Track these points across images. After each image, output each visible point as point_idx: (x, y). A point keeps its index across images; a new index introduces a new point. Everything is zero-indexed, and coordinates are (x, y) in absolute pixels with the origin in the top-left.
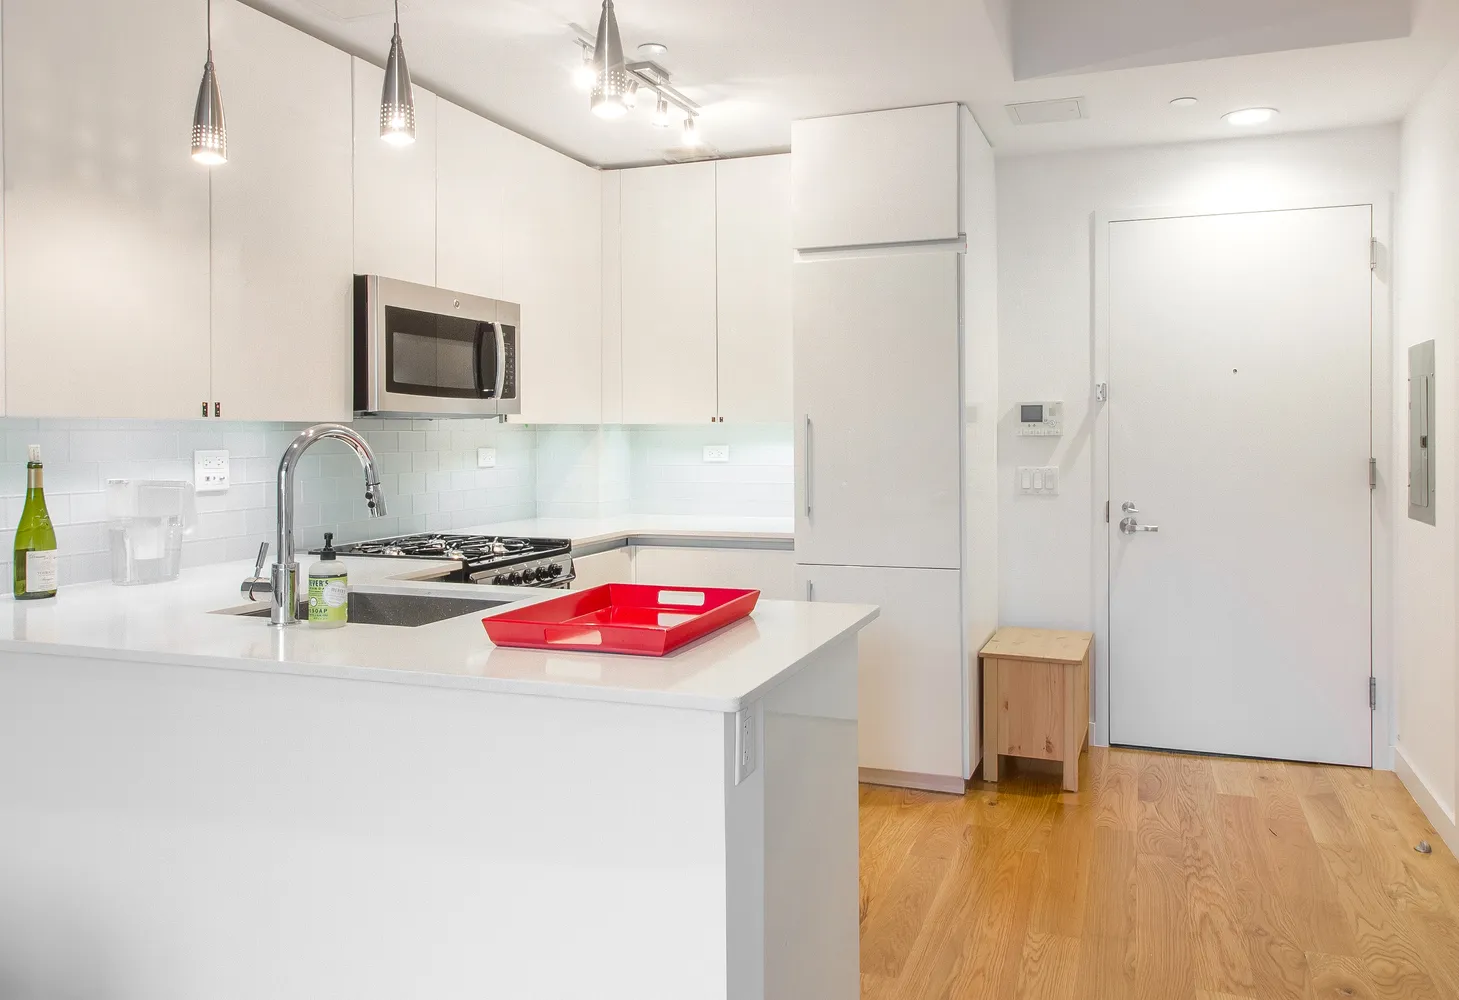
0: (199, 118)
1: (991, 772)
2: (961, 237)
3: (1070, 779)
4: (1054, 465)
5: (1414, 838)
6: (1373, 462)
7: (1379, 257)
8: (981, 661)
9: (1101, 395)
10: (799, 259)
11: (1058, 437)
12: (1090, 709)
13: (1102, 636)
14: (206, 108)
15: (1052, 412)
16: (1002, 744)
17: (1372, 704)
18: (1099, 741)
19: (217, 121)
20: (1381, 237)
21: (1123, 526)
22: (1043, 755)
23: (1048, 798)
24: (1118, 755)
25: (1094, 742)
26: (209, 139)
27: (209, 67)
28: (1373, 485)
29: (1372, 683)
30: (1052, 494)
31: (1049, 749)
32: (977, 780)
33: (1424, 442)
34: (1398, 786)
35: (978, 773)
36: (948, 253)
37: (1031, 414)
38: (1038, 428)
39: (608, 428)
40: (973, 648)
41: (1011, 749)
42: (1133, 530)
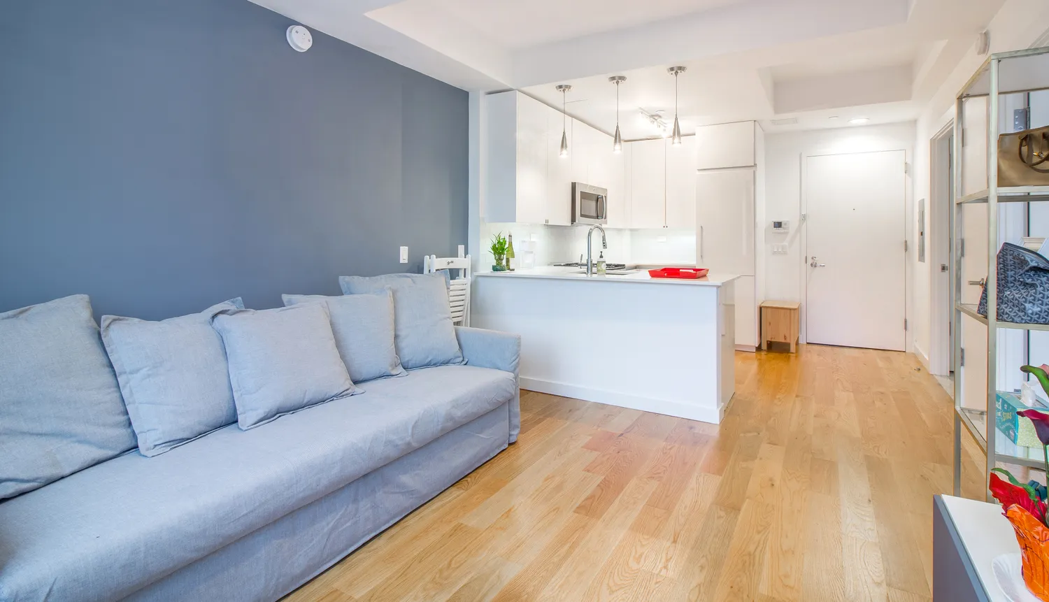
0: (562, 146)
1: (764, 347)
2: (755, 165)
3: (793, 348)
4: (786, 243)
5: (915, 366)
6: (906, 242)
7: (908, 169)
8: (761, 308)
9: (804, 218)
10: (698, 173)
11: (787, 233)
12: (799, 330)
13: (804, 304)
14: (563, 144)
15: (785, 224)
16: (768, 337)
17: (906, 328)
18: (802, 341)
19: (566, 147)
20: (909, 161)
21: (812, 265)
22: (783, 341)
23: (784, 355)
24: (810, 346)
25: (800, 342)
26: (564, 152)
27: (564, 133)
28: (906, 250)
29: (906, 321)
30: (785, 253)
31: (785, 339)
32: (759, 349)
33: (922, 234)
34: (915, 357)
35: (760, 345)
36: (751, 170)
37: (778, 225)
38: (780, 230)
39: (625, 230)
40: (759, 303)
41: (771, 338)
42: (815, 266)
